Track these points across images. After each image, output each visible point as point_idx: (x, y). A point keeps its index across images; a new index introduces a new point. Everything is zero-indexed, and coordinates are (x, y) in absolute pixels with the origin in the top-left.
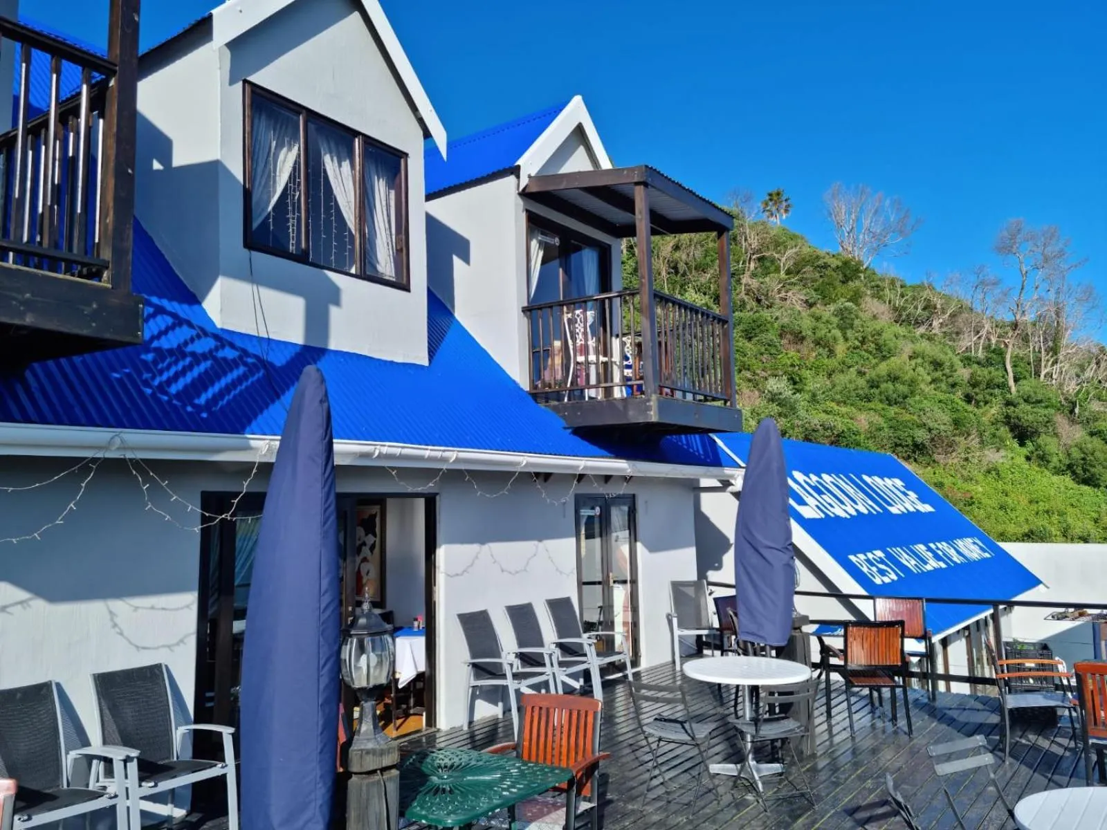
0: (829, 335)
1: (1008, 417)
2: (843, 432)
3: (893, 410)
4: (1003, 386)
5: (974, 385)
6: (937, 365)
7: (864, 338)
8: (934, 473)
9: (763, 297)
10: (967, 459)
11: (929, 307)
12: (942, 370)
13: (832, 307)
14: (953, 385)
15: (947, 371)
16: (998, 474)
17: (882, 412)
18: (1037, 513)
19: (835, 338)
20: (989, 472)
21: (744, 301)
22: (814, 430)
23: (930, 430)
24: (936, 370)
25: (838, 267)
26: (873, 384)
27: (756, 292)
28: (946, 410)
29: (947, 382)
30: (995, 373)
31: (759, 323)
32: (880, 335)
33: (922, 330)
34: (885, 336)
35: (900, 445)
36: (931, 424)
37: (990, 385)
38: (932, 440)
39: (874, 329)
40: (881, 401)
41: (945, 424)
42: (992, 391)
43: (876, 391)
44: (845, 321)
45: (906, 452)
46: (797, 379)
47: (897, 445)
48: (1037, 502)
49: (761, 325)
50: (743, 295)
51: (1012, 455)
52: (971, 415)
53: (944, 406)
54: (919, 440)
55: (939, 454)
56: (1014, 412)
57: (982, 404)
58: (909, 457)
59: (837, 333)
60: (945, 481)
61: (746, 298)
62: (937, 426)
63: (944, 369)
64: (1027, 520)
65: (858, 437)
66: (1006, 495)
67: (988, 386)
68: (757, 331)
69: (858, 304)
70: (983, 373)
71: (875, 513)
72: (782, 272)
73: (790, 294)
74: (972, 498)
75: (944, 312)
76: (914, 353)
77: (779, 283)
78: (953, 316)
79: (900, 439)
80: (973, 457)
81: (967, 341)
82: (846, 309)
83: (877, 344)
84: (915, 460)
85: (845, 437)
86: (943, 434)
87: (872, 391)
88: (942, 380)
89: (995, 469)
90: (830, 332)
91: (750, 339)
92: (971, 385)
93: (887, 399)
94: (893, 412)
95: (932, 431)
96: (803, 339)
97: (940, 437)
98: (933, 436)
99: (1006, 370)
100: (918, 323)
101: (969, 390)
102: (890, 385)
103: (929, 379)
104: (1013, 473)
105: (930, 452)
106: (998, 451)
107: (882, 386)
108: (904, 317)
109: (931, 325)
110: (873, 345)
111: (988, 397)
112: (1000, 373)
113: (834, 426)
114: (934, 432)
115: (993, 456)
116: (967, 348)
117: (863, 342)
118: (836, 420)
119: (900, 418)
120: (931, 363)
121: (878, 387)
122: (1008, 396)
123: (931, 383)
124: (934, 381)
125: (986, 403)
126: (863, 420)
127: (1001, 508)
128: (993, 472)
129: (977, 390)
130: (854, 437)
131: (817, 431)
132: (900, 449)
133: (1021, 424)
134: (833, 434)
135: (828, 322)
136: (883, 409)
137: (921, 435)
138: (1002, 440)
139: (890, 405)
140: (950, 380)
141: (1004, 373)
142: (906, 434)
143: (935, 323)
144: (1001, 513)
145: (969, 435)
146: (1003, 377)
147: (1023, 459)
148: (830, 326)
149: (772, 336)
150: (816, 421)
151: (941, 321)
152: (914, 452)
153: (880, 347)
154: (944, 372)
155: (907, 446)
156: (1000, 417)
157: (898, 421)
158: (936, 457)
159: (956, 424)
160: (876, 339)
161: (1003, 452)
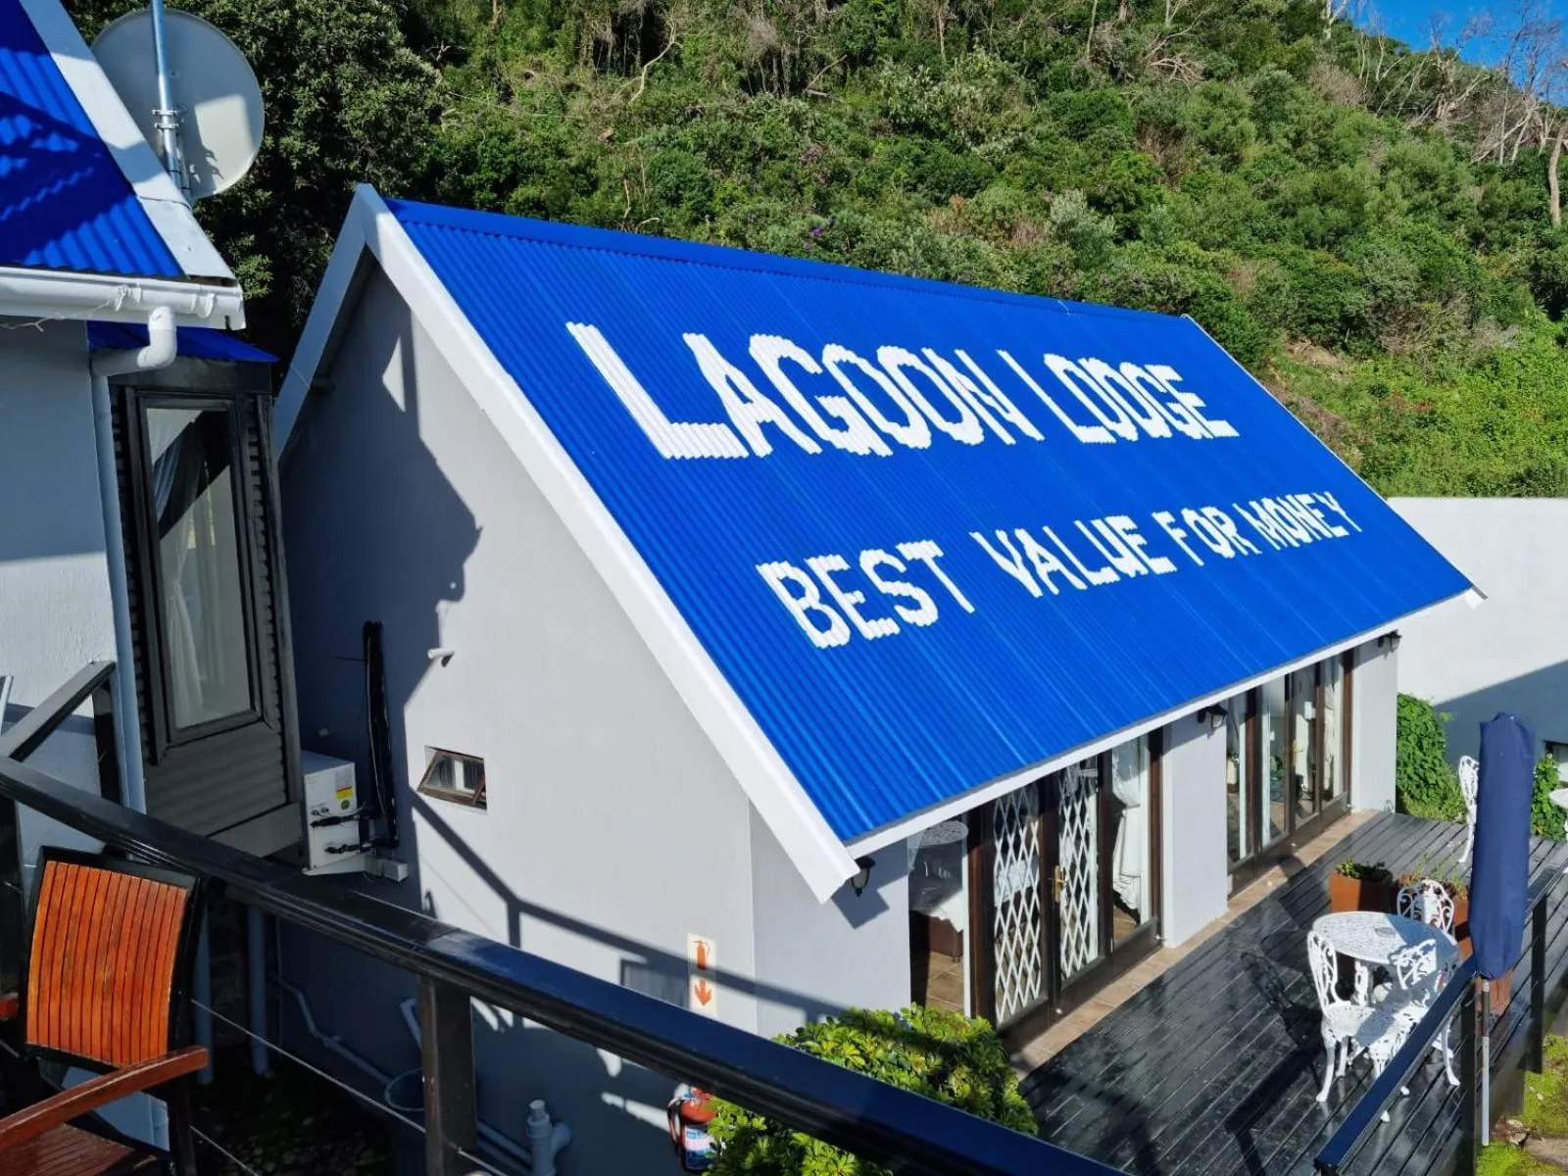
0: (1232, 128)
1: (1536, 267)
2: (1195, 294)
3: (1311, 258)
4: (1539, 213)
5: (1487, 214)
6: (1426, 178)
7: (1299, 133)
8: (1376, 370)
9: (1122, 65)
10: (1440, 343)
11: (1434, 80)
12: (1432, 189)
13: (1251, 81)
14: (1452, 216)
15: (1442, 189)
16: (1496, 369)
17: (1291, 261)
18: (1553, 438)
19: (1242, 135)
20: (1479, 366)
21: (1084, 72)
22: (1133, 292)
23: (1375, 290)
24: (1423, 188)
25: (1280, 14)
26: (1288, 211)
27: (1110, 56)
28: (1414, 253)
29: (1440, 211)
30: (1526, 190)
31: (1101, 106)
32: (1328, 126)
33: (1416, 122)
34: (1338, 129)
35: (1319, 320)
36: (1378, 279)
37: (1516, 211)
38: (1377, 308)
39: (1320, 118)
40: (1296, 241)
41: (1406, 279)
42: (1518, 223)
43: (1289, 222)
44: (1269, 106)
45: (1328, 332)
46: (1132, 200)
47: (1311, 321)
48: (1559, 418)
49: (1103, 111)
50: (1085, 60)
51: (1532, 335)
52: (1460, 262)
53: (1411, 246)
54: (1352, 310)
55: (1389, 334)
56: (1549, 258)
57: (1496, 247)
58: (1333, 342)
59: (1250, 127)
60: (1392, 384)
61: (1089, 68)
62: (1391, 283)
63: (1436, 187)
64: (1530, 451)
65: (1225, 305)
66: (1503, 407)
67: (1513, 214)
68: (1096, 123)
69: (1301, 78)
70: (1506, 190)
71: (1008, 439)
72: (1168, 20)
73: (1178, 61)
74: (1433, 412)
75: (1459, 92)
76: (1390, 161)
77: (1161, 38)
78: (1476, 97)
79: (1318, 310)
80: (1453, 339)
81: (1495, 140)
82: (1275, 82)
83: (1322, 146)
84: (1345, 347)
85: (1199, 304)
86: (1400, 297)
87: (1283, 222)
88: (1431, 208)
89: (1492, 360)
90: (1234, 123)
91: (1080, 138)
92: (1481, 213)
93: (1307, 236)
94: (1311, 259)
95: (1380, 293)
96: (1179, 135)
97: (1391, 302)
98: (1380, 300)
99: (1548, 185)
100: (1410, 110)
101: (1477, 222)
102: (1315, 210)
103: (1406, 204)
104: (1524, 366)
105: (1374, 333)
106: (1505, 329)
107: (1300, 212)
108: (1387, 99)
109: (1434, 113)
110: (1315, 148)
111: (1508, 235)
112: (1540, 189)
113: (1177, 284)
114: (1384, 294)
115: (1492, 337)
116: (1491, 154)
117: (1297, 142)
118: (1183, 273)
119: (1324, 270)
120: (1416, 175)
121: (1294, 215)
122: (1547, 232)
123: (1410, 211)
124: (1416, 209)
125: (1505, 245)
126: (1248, 275)
127: (1487, 429)
128: (1488, 367)
129: (1492, 222)
130: (1217, 304)
131: (1140, 292)
132: (1316, 327)
133: (1557, 279)
134: (1174, 298)
135: (1231, 104)
136: (1293, 254)
137: (1357, 300)
138: (1516, 307)
139: (1312, 247)
140: (1447, 207)
141: (1544, 189)
142: (1330, 300)
143: (1442, 111)
144: (1484, 438)
145: (1450, 297)
146: (1540, 198)
147: (1551, 342)
148: (1236, 113)
149: (1120, 131)
150: (1139, 274)
151: (1453, 106)
152: (1342, 332)
153: (1328, 150)
154: (1437, 191)
155: (1332, 320)
156: (1524, 269)
157: (1317, 276)
158: (1384, 340)
159: (1425, 278)
160: (1322, 136)
161: (1514, 330)
